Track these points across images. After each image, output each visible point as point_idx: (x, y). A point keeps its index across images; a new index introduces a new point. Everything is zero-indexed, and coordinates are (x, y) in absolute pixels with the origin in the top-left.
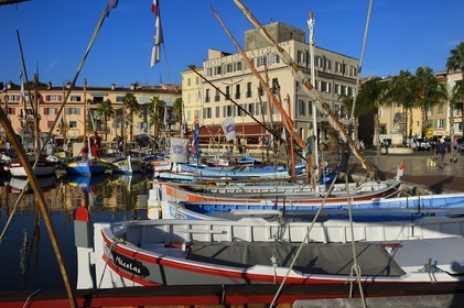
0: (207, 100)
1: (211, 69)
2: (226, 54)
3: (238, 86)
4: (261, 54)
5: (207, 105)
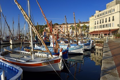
1: (96, 16)
2: (100, 11)
3: (103, 20)
4: (109, 10)
5: (95, 25)
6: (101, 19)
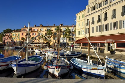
5: (87, 27)
6: (100, 12)
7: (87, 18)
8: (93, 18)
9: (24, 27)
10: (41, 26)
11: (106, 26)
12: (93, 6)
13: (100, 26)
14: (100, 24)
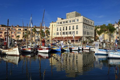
0: (57, 30)
1: (59, 23)
2: (62, 19)
3: (67, 27)
4: (73, 19)
5: (57, 32)
6: (64, 26)
7: (57, 27)
8: (61, 28)
9: (1, 26)
10: (18, 26)
11: (67, 32)
12: (60, 21)
13: (64, 32)
14: (64, 31)
